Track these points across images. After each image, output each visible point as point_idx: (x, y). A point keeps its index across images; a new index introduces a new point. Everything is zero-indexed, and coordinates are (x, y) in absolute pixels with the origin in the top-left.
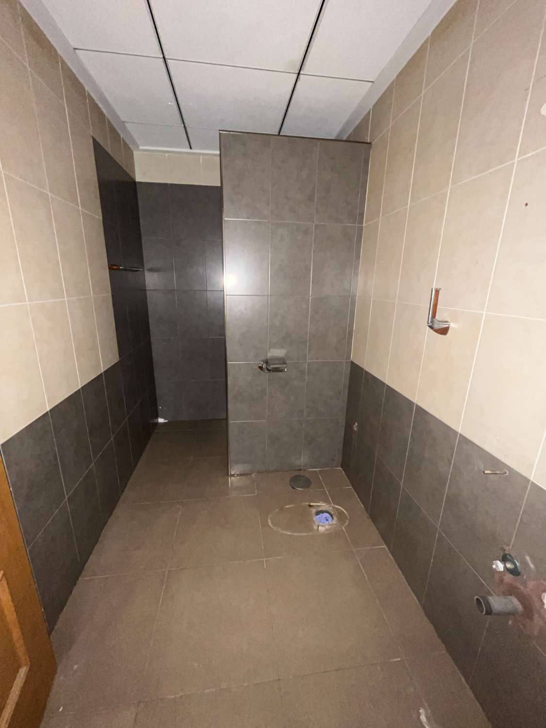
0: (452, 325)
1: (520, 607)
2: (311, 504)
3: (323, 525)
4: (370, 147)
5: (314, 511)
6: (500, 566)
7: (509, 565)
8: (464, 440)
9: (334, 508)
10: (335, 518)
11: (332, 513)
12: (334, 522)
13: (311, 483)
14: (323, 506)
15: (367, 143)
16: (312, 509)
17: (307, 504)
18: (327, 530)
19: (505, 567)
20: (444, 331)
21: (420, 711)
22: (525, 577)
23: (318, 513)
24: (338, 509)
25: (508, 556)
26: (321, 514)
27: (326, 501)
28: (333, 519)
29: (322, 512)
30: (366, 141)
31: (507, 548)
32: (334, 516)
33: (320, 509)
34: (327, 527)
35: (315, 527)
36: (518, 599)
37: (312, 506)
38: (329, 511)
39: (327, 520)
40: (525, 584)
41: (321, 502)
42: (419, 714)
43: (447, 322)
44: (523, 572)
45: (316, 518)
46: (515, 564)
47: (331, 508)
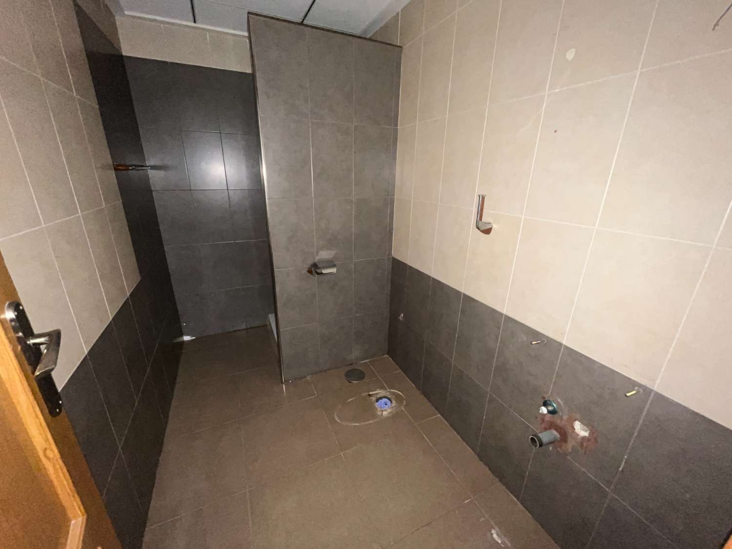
0: (495, 226)
1: (558, 436)
2: (370, 393)
3: (385, 409)
4: (401, 51)
5: (374, 399)
6: (544, 410)
7: (550, 408)
8: (509, 319)
9: (390, 392)
10: (394, 402)
11: (390, 397)
12: (394, 405)
13: (364, 374)
14: (381, 393)
15: (397, 46)
16: (371, 398)
17: (367, 394)
18: (389, 413)
19: (548, 410)
20: (488, 231)
21: (492, 532)
22: (560, 414)
23: (377, 400)
24: (393, 393)
25: (548, 402)
26: (380, 400)
27: (382, 388)
28: (391, 402)
29: (381, 398)
30: (396, 44)
31: (546, 396)
32: (392, 400)
33: (379, 396)
34: (389, 410)
35: (379, 413)
36: (556, 430)
37: (372, 395)
38: (387, 396)
39: (386, 404)
40: (562, 419)
41: (378, 390)
42: (492, 534)
43: (489, 223)
44: (558, 410)
45: (377, 405)
46: (553, 406)
47: (388, 393)
